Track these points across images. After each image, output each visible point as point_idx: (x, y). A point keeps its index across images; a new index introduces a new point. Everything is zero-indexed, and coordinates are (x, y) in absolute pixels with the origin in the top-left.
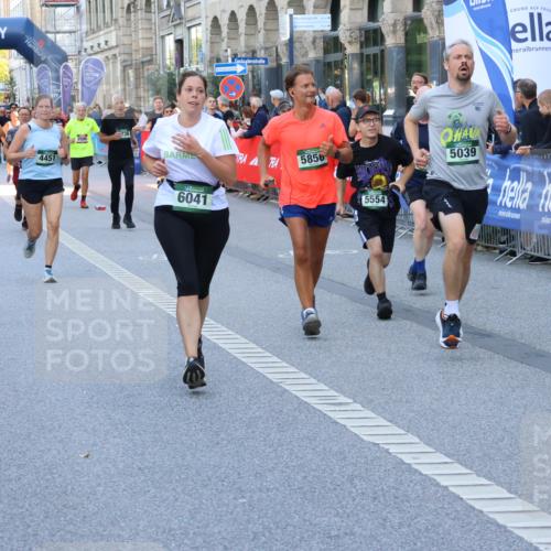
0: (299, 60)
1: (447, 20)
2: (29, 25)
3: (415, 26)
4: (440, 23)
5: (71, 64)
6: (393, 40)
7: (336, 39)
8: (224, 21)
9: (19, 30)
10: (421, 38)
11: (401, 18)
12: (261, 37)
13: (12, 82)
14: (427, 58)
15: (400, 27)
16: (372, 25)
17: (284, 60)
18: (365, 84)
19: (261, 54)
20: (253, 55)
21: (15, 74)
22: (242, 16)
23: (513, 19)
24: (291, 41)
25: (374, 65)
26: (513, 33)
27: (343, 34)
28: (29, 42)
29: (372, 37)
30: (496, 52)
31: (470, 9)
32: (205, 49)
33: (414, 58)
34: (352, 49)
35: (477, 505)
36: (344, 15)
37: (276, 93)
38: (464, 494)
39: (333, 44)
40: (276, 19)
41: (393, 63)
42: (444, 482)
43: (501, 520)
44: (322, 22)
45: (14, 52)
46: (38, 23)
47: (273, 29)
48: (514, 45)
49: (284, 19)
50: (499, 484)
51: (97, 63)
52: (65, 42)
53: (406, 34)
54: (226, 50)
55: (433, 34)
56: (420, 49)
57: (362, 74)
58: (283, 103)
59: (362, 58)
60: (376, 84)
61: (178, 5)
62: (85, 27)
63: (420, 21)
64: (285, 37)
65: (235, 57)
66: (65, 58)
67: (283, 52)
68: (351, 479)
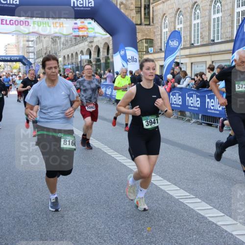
0: (82, 65)
1: (114, 58)
2: (24, 57)
3: (107, 58)
4: (113, 58)
5: (33, 65)
6: (103, 61)
7: (90, 61)
8: (66, 56)
9: (21, 58)
10: (108, 61)
11: (104, 56)
12: (74, 60)
13: (20, 69)
14: (110, 65)
15: (104, 59)
16: (98, 58)
17: (79, 65)
18: (97, 70)
19: (74, 64)
20: (73, 64)
21: (21, 68)
22: (70, 55)
23: (128, 57)
24: (81, 61)
25: (98, 66)
26: (128, 60)
27: (92, 60)
28: (24, 61)
29: (98, 60)
30: (125, 64)
31: (121, 55)
32: (62, 62)
33: (107, 65)
34: (94, 63)
35: (120, 161)
36: (92, 56)
37: (77, 72)
38: (117, 158)
39: (90, 62)
40: (77, 56)
41: (103, 66)
42: (113, 156)
43: (125, 164)
44: (87, 57)
45: (20, 63)
46: (25, 57)
47: (77, 58)
48: (128, 63)
49: (79, 56)
50: (124, 156)
51: (38, 65)
52: (32, 61)
53: (105, 60)
54: (66, 62)
55: (111, 60)
56: (108, 63)
57: (96, 68)
58: (79, 74)
59: (96, 65)
60: (99, 70)
61: (56, 53)
62: (36, 58)
63: (108, 57)
64: (79, 60)
65: (69, 64)
66: (31, 64)
67: (79, 63)
68: (93, 156)
